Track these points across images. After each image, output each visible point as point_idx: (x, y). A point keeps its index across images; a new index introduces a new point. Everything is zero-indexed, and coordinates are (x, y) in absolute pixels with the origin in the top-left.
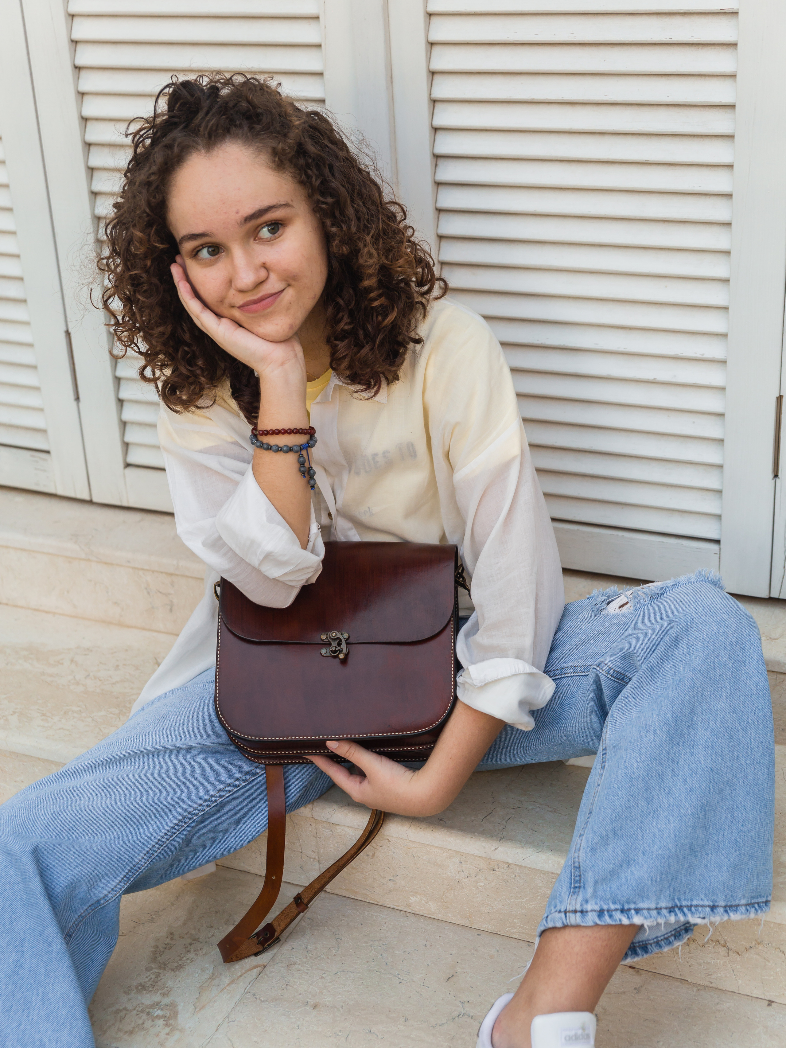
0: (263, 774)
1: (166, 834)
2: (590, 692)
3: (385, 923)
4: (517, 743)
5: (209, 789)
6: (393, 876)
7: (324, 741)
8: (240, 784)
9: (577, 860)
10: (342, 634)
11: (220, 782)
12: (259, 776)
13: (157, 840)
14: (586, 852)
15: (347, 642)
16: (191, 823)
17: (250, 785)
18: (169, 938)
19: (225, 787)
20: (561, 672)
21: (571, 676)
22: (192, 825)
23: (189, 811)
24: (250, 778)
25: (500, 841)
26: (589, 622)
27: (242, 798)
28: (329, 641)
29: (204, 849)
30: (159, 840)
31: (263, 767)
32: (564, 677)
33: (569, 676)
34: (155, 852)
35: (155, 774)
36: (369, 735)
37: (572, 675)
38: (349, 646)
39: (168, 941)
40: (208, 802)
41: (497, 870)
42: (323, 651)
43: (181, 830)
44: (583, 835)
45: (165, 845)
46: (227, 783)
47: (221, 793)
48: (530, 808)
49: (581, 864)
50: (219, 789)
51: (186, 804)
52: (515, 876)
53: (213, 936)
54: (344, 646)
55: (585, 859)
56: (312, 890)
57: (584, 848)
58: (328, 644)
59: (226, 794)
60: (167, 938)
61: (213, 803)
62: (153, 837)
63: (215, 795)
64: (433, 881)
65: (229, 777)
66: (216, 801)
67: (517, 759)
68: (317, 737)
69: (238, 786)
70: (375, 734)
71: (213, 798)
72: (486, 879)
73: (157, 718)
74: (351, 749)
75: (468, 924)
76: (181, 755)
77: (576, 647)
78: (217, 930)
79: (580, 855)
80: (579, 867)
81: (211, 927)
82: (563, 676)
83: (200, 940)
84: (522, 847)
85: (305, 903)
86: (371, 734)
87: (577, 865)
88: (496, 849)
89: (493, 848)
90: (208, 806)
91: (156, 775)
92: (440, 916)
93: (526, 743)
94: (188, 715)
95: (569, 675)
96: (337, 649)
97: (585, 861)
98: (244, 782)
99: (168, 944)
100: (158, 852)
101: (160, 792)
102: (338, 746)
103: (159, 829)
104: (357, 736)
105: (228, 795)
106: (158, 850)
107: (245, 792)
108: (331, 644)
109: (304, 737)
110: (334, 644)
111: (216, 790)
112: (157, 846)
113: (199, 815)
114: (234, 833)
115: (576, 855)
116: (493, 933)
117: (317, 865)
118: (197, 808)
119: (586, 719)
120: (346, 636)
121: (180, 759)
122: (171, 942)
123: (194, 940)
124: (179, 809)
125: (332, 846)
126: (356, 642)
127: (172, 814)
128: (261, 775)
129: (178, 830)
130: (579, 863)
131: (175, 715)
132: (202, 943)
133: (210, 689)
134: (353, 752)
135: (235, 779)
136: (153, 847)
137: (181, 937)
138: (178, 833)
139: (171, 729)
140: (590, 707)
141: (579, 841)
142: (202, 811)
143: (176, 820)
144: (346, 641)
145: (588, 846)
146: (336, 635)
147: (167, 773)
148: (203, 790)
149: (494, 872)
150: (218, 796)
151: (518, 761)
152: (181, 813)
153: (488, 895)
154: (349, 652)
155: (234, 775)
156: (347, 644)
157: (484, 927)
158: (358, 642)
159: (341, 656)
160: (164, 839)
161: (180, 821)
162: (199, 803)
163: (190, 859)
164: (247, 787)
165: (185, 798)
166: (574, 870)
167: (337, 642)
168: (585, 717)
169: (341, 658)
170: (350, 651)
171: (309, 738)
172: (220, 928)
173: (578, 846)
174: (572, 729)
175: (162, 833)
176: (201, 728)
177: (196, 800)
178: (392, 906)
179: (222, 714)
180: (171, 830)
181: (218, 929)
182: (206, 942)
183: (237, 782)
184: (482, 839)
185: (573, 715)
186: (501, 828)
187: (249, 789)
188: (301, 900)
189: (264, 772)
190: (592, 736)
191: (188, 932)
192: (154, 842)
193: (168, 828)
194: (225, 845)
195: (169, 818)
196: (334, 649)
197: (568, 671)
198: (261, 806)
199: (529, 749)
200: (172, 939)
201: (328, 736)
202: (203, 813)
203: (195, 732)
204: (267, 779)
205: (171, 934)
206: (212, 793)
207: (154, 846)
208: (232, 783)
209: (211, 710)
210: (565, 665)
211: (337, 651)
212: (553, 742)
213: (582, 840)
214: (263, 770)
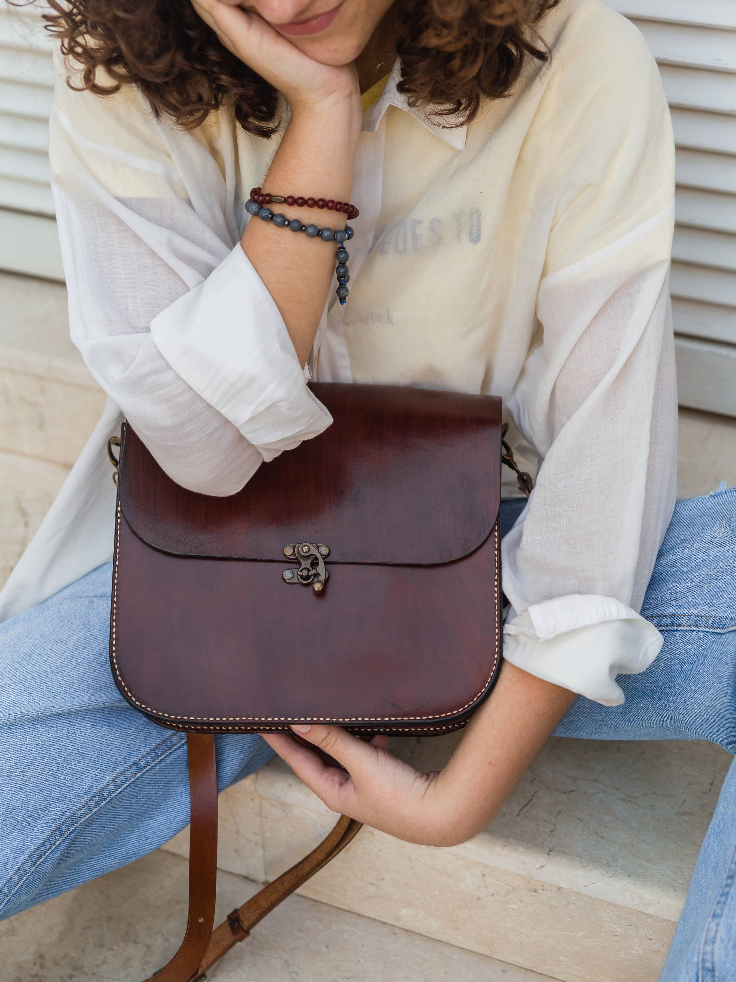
0: (183, 745)
1: (30, 856)
2: (726, 667)
3: (363, 946)
4: (584, 713)
5: (99, 776)
6: (377, 880)
7: (289, 724)
8: (147, 764)
9: (708, 957)
10: (318, 548)
11: (116, 763)
12: (176, 749)
13: (16, 868)
14: (726, 948)
15: (326, 560)
16: (71, 833)
17: (163, 764)
18: (38, 965)
19: (124, 772)
20: (672, 621)
21: (690, 631)
22: (72, 836)
23: (68, 815)
24: (162, 754)
25: (548, 854)
26: (722, 545)
27: (149, 784)
28: (297, 558)
29: (90, 859)
30: (19, 869)
31: (183, 734)
32: (677, 630)
33: (686, 631)
34: (12, 888)
35: (13, 760)
36: (360, 719)
37: (692, 628)
38: (328, 566)
39: (36, 970)
40: (97, 799)
41: (540, 892)
42: (288, 575)
43: (54, 847)
44: (720, 916)
45: (30, 873)
46: (127, 765)
47: (118, 781)
48: (590, 792)
49: (717, 967)
50: (114, 775)
51: (63, 807)
52: (569, 903)
53: (104, 962)
54: (321, 569)
55: (723, 959)
56: (257, 909)
57: (722, 941)
58: (295, 561)
59: (126, 781)
60: (35, 964)
61: (106, 799)
62: (10, 864)
63: (108, 785)
64: (437, 893)
65: (130, 755)
66: (109, 795)
67: (582, 734)
68: (276, 719)
69: (145, 768)
70: (370, 717)
71: (105, 791)
72: (521, 901)
73: (15, 660)
74: (329, 737)
75: (488, 953)
76: (54, 724)
77: (700, 585)
78: (111, 952)
79: (716, 951)
80: (713, 970)
81: (102, 945)
82: (675, 628)
83: (85, 970)
84: (584, 867)
85: (245, 928)
86: (364, 717)
87: (708, 965)
88: (542, 867)
89: (538, 866)
90: (97, 804)
91: (14, 762)
92: (444, 938)
93: (601, 715)
94: (65, 655)
95: (686, 628)
96: (311, 573)
97: (724, 963)
98: (154, 761)
99: (36, 975)
100: (18, 887)
101: (20, 789)
102: (309, 731)
103: (19, 851)
104: (341, 720)
105: (128, 783)
106: (17, 884)
107: (155, 774)
108: (299, 564)
109: (254, 718)
110: (305, 564)
111: (110, 778)
112: (16, 878)
113: (82, 820)
114: (137, 832)
115: (709, 949)
116: (526, 970)
117: (260, 852)
118: (80, 809)
119: (714, 703)
120: (324, 550)
121: (51, 732)
122: (41, 972)
123: (76, 969)
124: (52, 815)
125: (284, 830)
126: (340, 561)
127: (41, 823)
128: (180, 747)
129: (50, 848)
130: (713, 963)
131: (45, 656)
132: (87, 974)
133: (100, 609)
134: (333, 740)
135: (139, 757)
136: (10, 880)
137: (57, 964)
138: (50, 851)
139: (38, 681)
140: (724, 687)
141: (713, 926)
142: (88, 814)
143: (47, 833)
144: (324, 559)
145: (730, 939)
146: (309, 550)
147: (32, 757)
148: (89, 779)
149: (535, 894)
150: (112, 786)
151: (583, 735)
152: (55, 821)
153: (522, 922)
154: (329, 577)
155: (138, 750)
156: (326, 563)
157: (512, 959)
158: (344, 561)
159: (318, 587)
160: (28, 865)
161: (54, 833)
162: (83, 802)
163: (70, 874)
164: (158, 768)
165: (61, 794)
166: (703, 972)
167: (309, 561)
168: (712, 699)
169: (316, 589)
170: (331, 575)
171: (263, 719)
172: (115, 948)
173: (712, 934)
174: (685, 712)
175: (25, 856)
176: (86, 677)
177: (79, 796)
178: (372, 916)
179: (121, 675)
180: (38, 849)
181: (112, 950)
182: (94, 974)
183: (143, 762)
184: (521, 849)
185: (691, 694)
186: (549, 830)
187: (161, 770)
188: (239, 924)
189: (183, 742)
190: (719, 726)
191: (67, 954)
192: (11, 872)
193: (33, 847)
194: (122, 852)
195: (36, 830)
196: (305, 573)
197: (685, 622)
198: (178, 791)
199: (605, 725)
200: (42, 967)
201: (293, 718)
202: (89, 816)
203: (76, 685)
204: (189, 752)
205: (41, 956)
206: (103, 783)
207: (11, 878)
208: (135, 764)
209: (102, 646)
210: (679, 611)
211: (311, 576)
212: (649, 723)
213: (718, 925)
214: (183, 739)
